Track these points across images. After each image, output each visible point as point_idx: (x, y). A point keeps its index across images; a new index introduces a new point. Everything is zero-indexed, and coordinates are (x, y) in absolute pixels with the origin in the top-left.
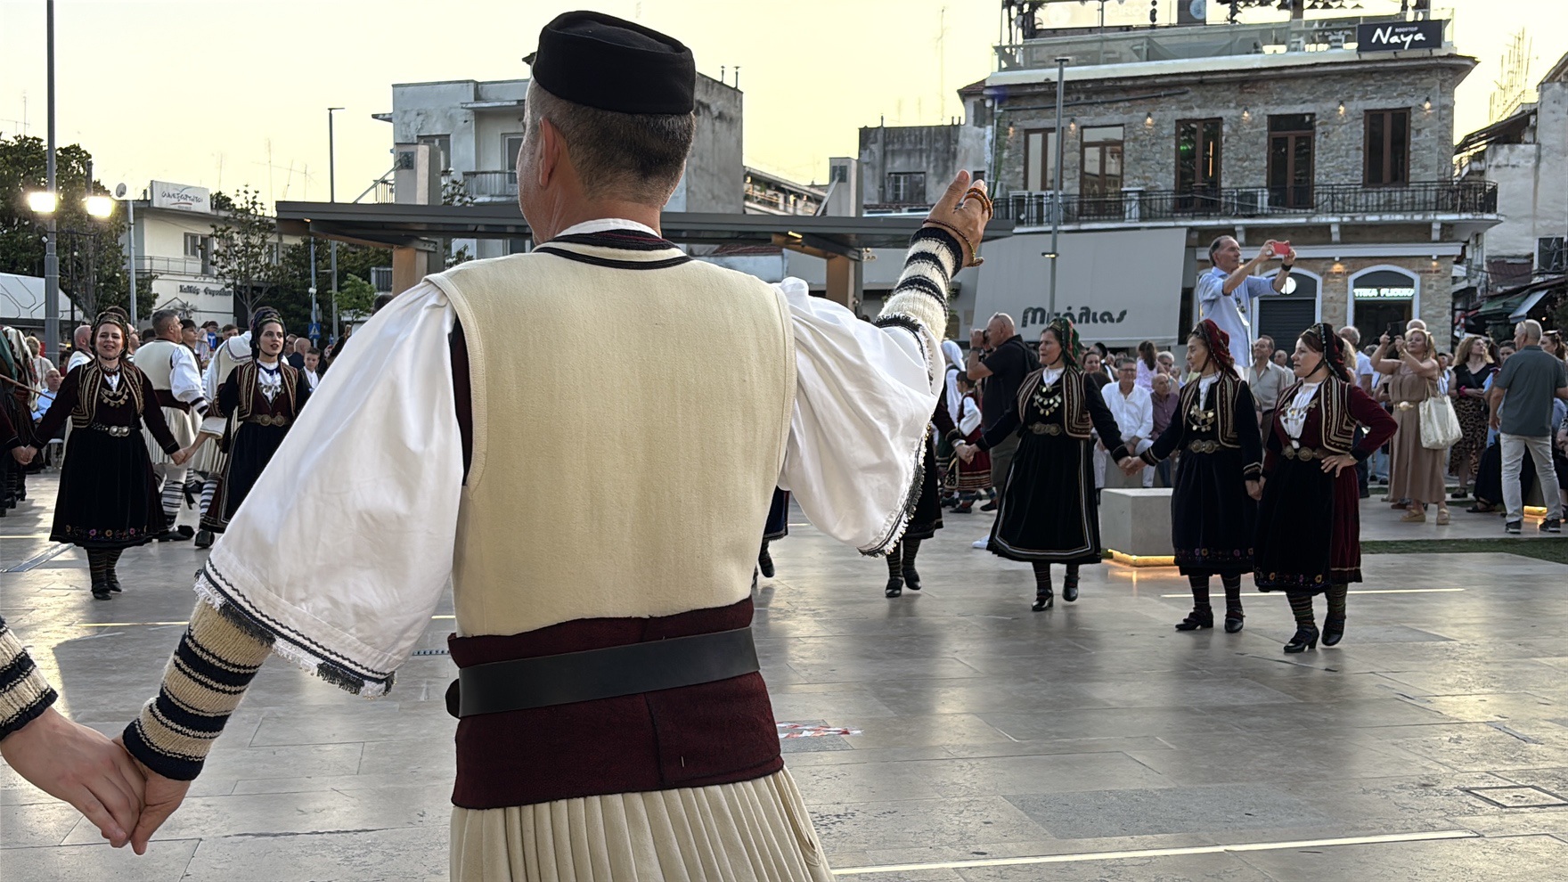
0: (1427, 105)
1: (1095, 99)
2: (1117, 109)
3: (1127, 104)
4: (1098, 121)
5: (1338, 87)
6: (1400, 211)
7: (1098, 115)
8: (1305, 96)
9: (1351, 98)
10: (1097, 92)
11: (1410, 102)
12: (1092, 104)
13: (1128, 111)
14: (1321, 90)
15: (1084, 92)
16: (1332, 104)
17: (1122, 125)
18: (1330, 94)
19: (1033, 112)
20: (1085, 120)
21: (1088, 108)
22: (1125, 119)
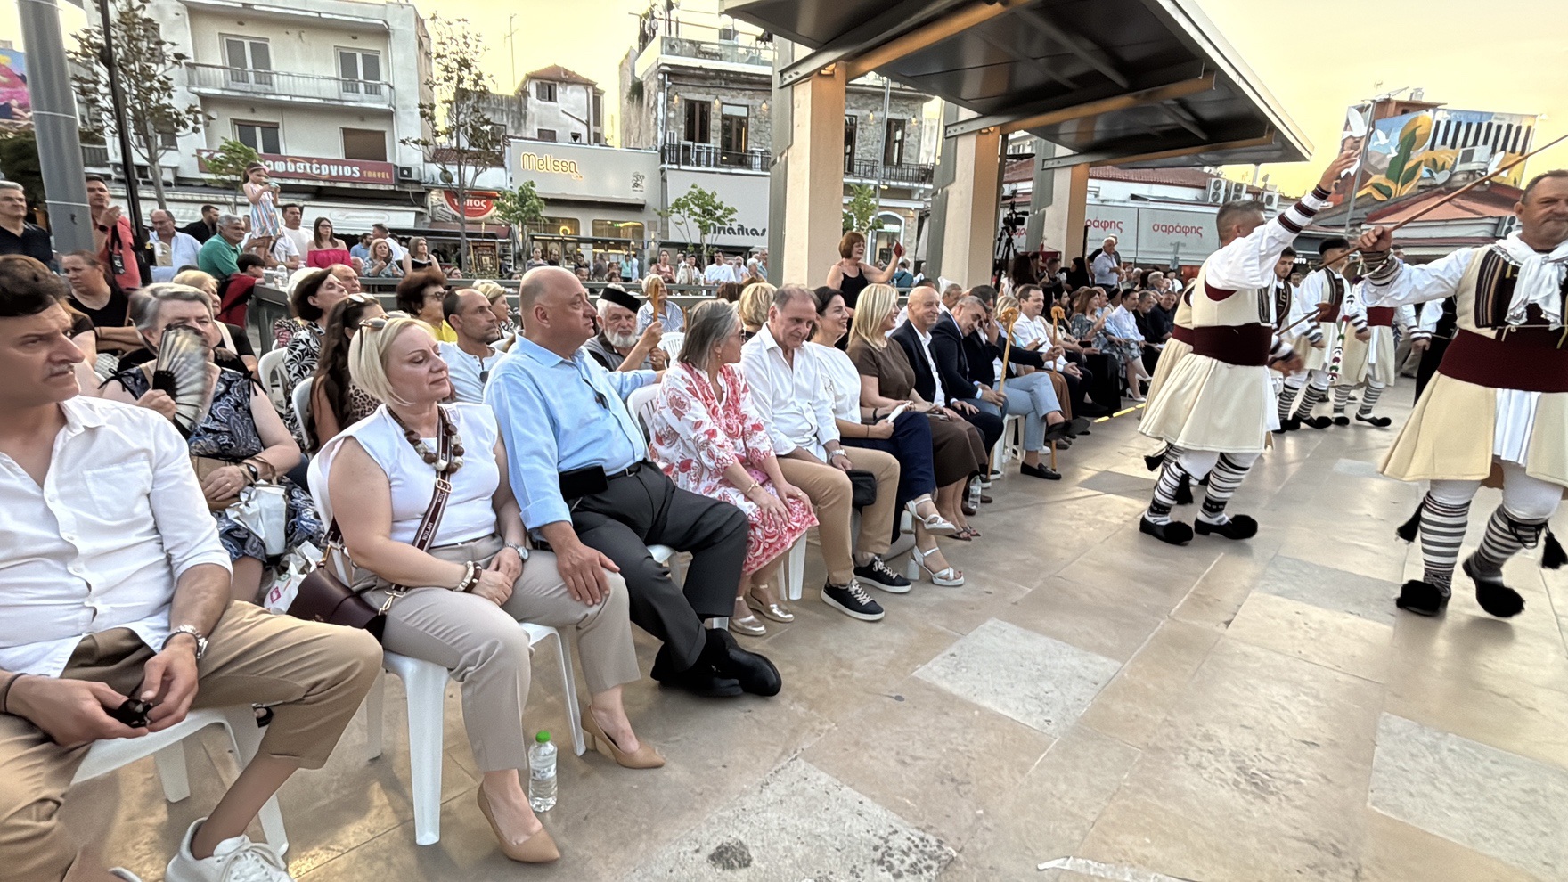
0: (914, 120)
1: (731, 85)
2: (745, 95)
3: (751, 92)
4: (732, 101)
5: (870, 101)
6: (907, 181)
7: (733, 96)
8: (853, 105)
9: (876, 109)
10: (734, 81)
11: (906, 117)
12: (730, 88)
13: (751, 97)
14: (862, 101)
15: (725, 80)
16: (866, 112)
17: (748, 106)
18: (865, 106)
19: (691, 88)
20: (725, 99)
21: (726, 91)
22: (749, 102)
